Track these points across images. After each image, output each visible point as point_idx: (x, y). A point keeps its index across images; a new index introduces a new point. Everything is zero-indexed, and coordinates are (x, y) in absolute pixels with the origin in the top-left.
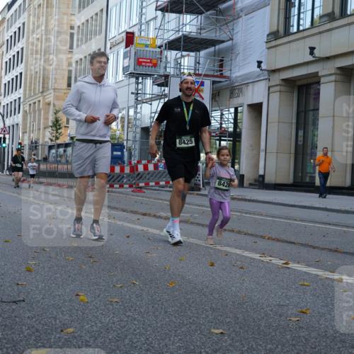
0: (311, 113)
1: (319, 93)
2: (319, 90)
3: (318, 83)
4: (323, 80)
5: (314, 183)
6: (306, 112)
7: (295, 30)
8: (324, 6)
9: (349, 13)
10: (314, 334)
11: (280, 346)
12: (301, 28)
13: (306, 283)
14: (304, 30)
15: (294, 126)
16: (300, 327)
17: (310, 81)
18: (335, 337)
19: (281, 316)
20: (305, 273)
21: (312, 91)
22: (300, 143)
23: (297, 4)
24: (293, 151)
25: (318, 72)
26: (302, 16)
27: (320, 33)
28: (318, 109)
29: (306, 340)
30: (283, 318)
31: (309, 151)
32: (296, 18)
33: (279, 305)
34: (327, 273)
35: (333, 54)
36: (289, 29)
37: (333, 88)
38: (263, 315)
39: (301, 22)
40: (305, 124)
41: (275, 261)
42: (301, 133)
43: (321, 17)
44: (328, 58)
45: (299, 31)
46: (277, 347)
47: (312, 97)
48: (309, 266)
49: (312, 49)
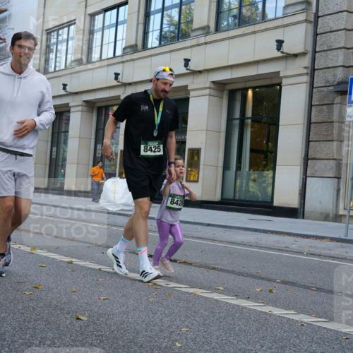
0: (63, 134)
1: (68, 120)
2: (69, 117)
3: (69, 111)
4: (72, 109)
5: (63, 188)
6: (59, 133)
7: (53, 70)
8: (75, 53)
9: (93, 60)
10: (41, 304)
11: (11, 315)
12: (57, 69)
13: (43, 265)
14: (59, 71)
15: (49, 144)
16: (32, 300)
17: (63, 110)
18: (57, 306)
19: (18, 290)
20: (45, 257)
21: (64, 118)
22: (54, 157)
23: (55, 51)
24: (48, 162)
25: (68, 104)
26: (58, 59)
27: (71, 74)
28: (68, 132)
29: (34, 309)
30: (19, 293)
31: (60, 163)
32: (54, 60)
33: (19, 283)
34: (62, 257)
35: (80, 90)
36: (48, 69)
37: (80, 116)
38: (3, 290)
39: (58, 64)
40: (58, 143)
41: (23, 248)
42: (54, 149)
43: (72, 62)
44: (77, 93)
45: (55, 71)
46: (9, 315)
47: (64, 122)
48: (49, 251)
49: (65, 86)
